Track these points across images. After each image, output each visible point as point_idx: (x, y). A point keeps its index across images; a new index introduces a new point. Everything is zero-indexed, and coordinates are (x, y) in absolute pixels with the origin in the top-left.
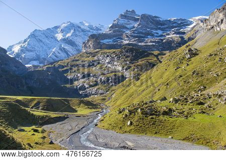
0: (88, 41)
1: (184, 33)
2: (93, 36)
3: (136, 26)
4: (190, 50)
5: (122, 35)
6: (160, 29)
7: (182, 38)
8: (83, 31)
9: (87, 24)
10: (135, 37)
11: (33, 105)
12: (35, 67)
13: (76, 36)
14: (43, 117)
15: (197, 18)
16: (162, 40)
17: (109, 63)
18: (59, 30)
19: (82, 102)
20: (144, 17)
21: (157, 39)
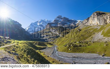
0: (47, 25)
1: (76, 24)
2: (49, 24)
3: (62, 20)
4: (79, 29)
5: (58, 23)
6: (69, 22)
7: (75, 26)
8: (45, 22)
9: (46, 20)
10: (62, 24)
11: (35, 44)
12: (32, 33)
13: (43, 24)
14: (39, 48)
15: (79, 20)
16: (70, 26)
17: (54, 32)
18: (38, 22)
19: (48, 43)
20: (64, 18)
21: (68, 25)
